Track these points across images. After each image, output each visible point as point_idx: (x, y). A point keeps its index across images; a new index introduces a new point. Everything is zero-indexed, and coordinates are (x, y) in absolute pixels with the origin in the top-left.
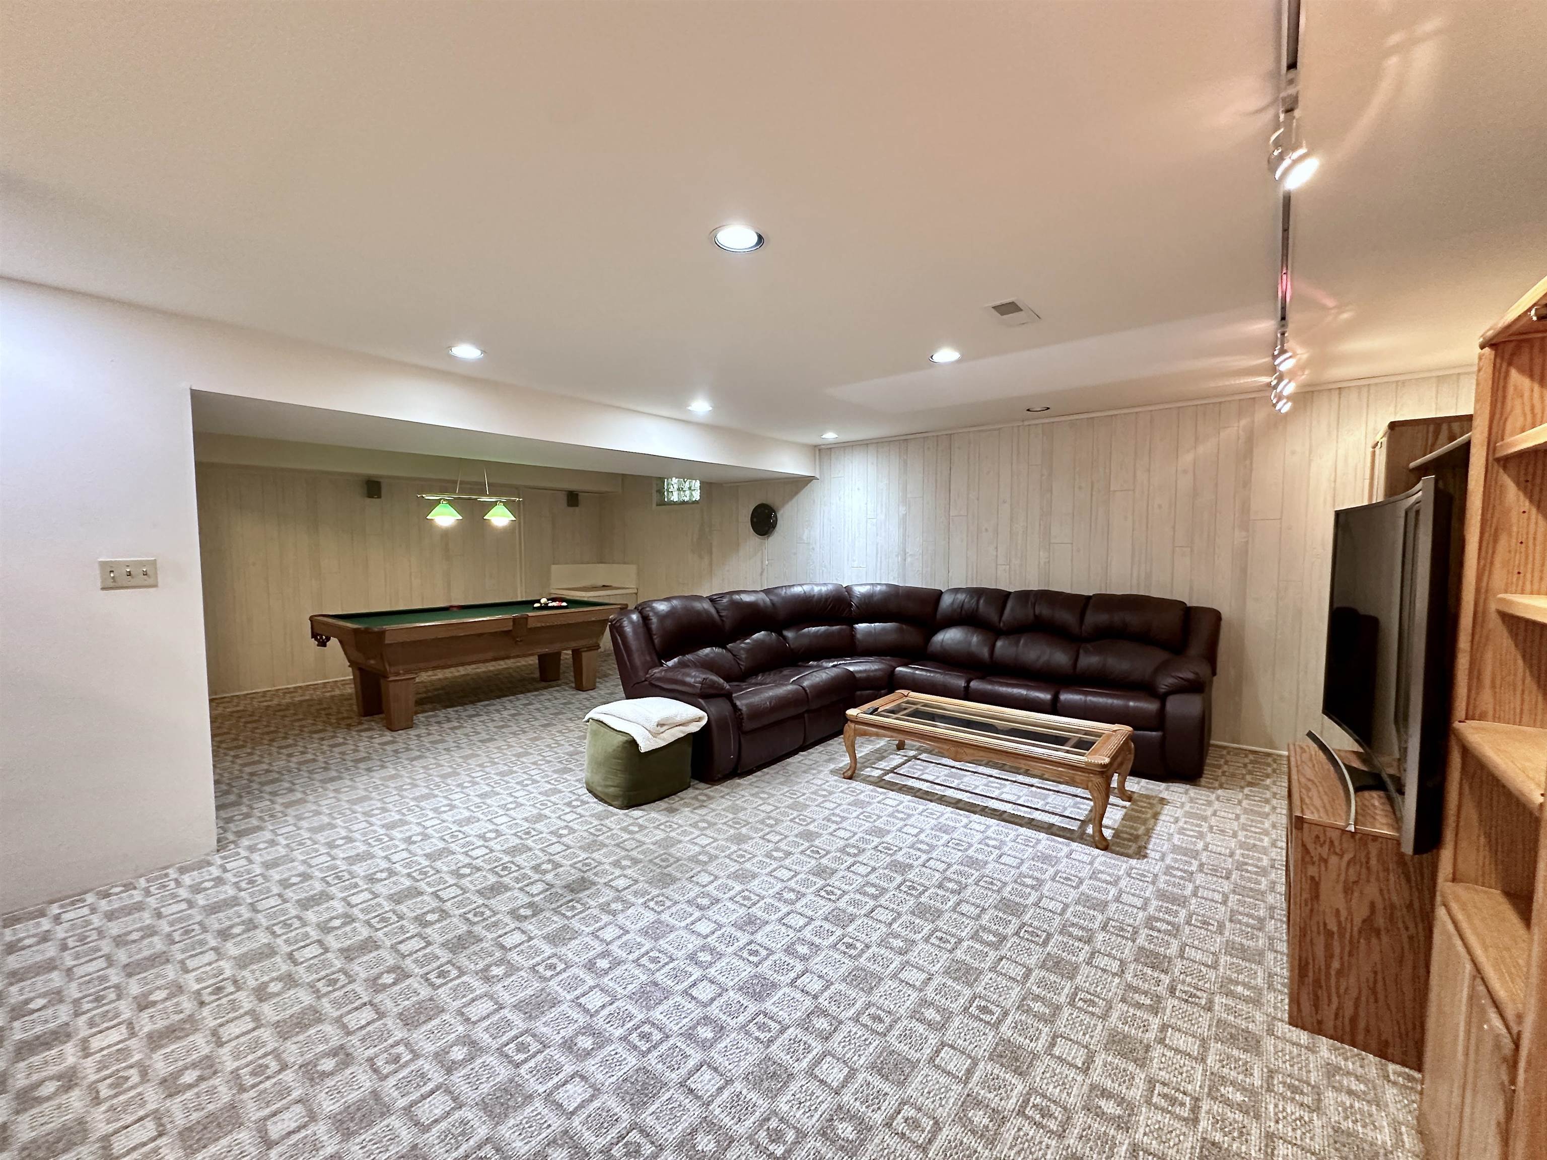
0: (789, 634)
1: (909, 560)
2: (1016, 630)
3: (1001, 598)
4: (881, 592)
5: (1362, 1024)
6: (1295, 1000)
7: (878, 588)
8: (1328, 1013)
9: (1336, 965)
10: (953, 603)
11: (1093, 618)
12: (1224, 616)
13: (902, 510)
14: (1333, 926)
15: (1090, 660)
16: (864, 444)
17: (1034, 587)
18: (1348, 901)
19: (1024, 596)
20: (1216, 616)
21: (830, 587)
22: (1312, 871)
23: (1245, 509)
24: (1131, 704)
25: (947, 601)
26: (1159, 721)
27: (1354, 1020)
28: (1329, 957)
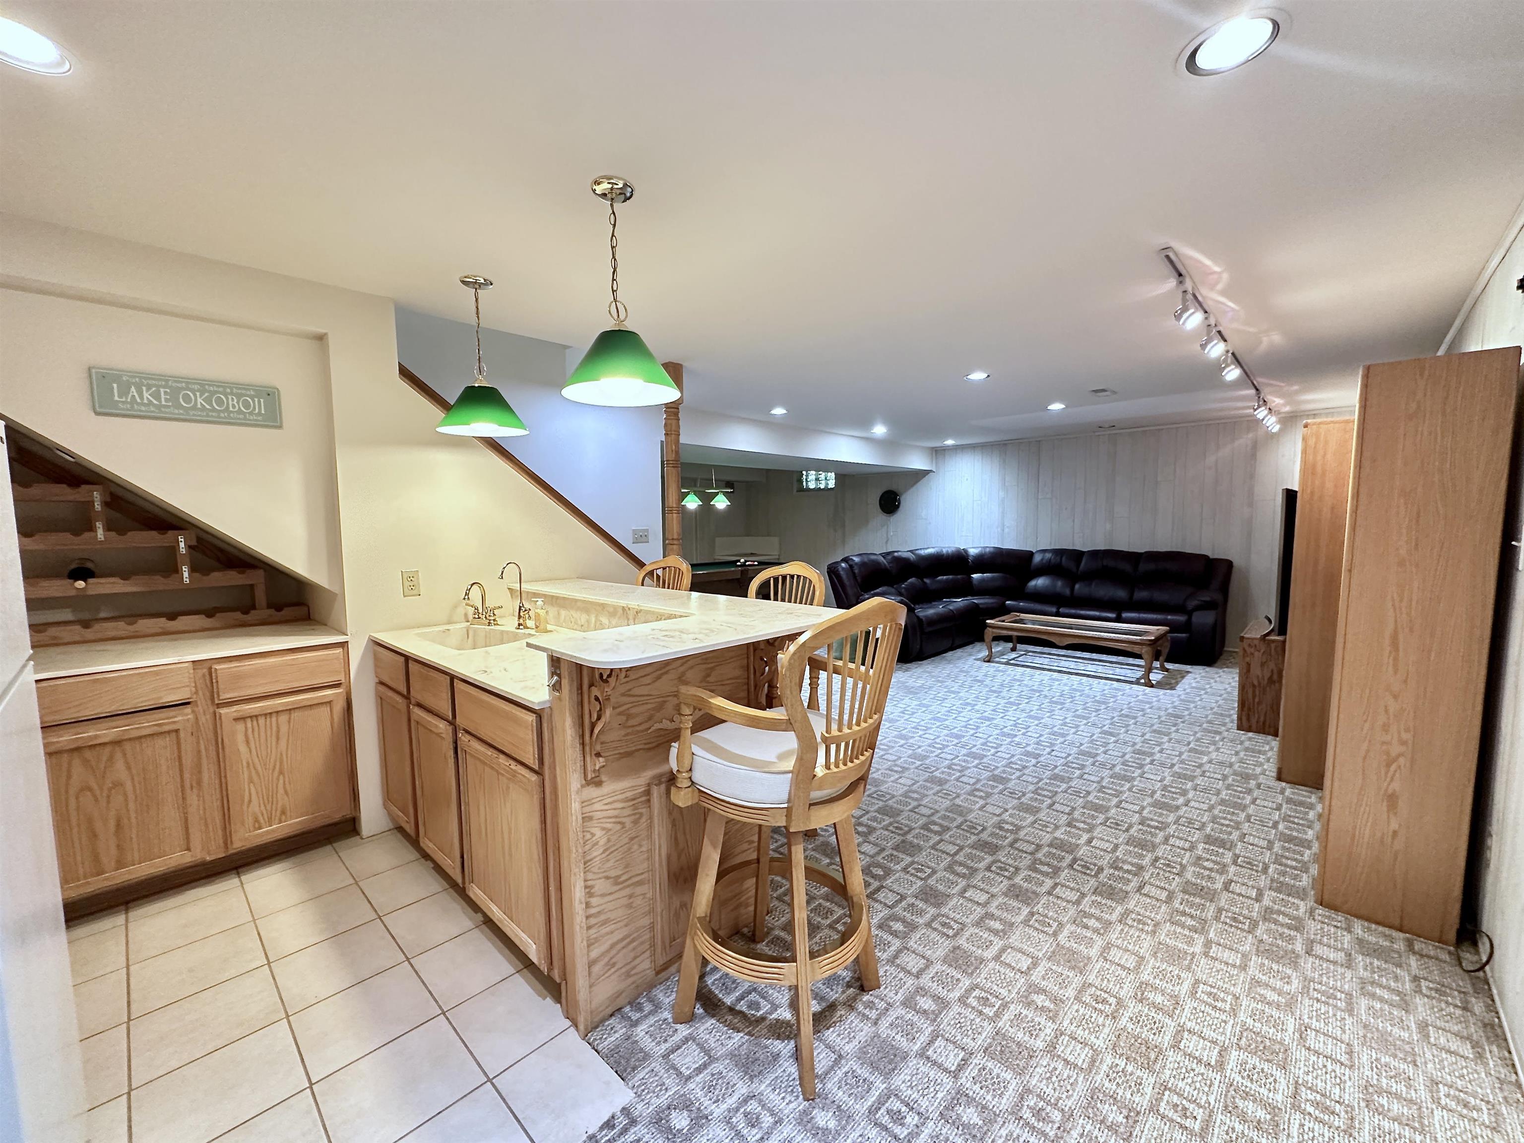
0: (927, 581)
1: (1006, 530)
2: (1088, 577)
3: (1076, 555)
4: (990, 553)
5: (1267, 724)
6: (1240, 719)
7: (988, 550)
8: (1254, 721)
9: (1257, 700)
10: (1042, 560)
11: (1143, 567)
12: (1235, 563)
13: (1002, 494)
14: (1256, 683)
15: (1141, 595)
16: (973, 447)
17: (1102, 547)
18: (1262, 670)
19: (1095, 554)
20: (1229, 564)
21: (954, 549)
22: (1248, 659)
23: (1251, 493)
24: (1169, 617)
25: (1037, 558)
26: (1186, 627)
27: (1264, 723)
28: (1254, 697)
